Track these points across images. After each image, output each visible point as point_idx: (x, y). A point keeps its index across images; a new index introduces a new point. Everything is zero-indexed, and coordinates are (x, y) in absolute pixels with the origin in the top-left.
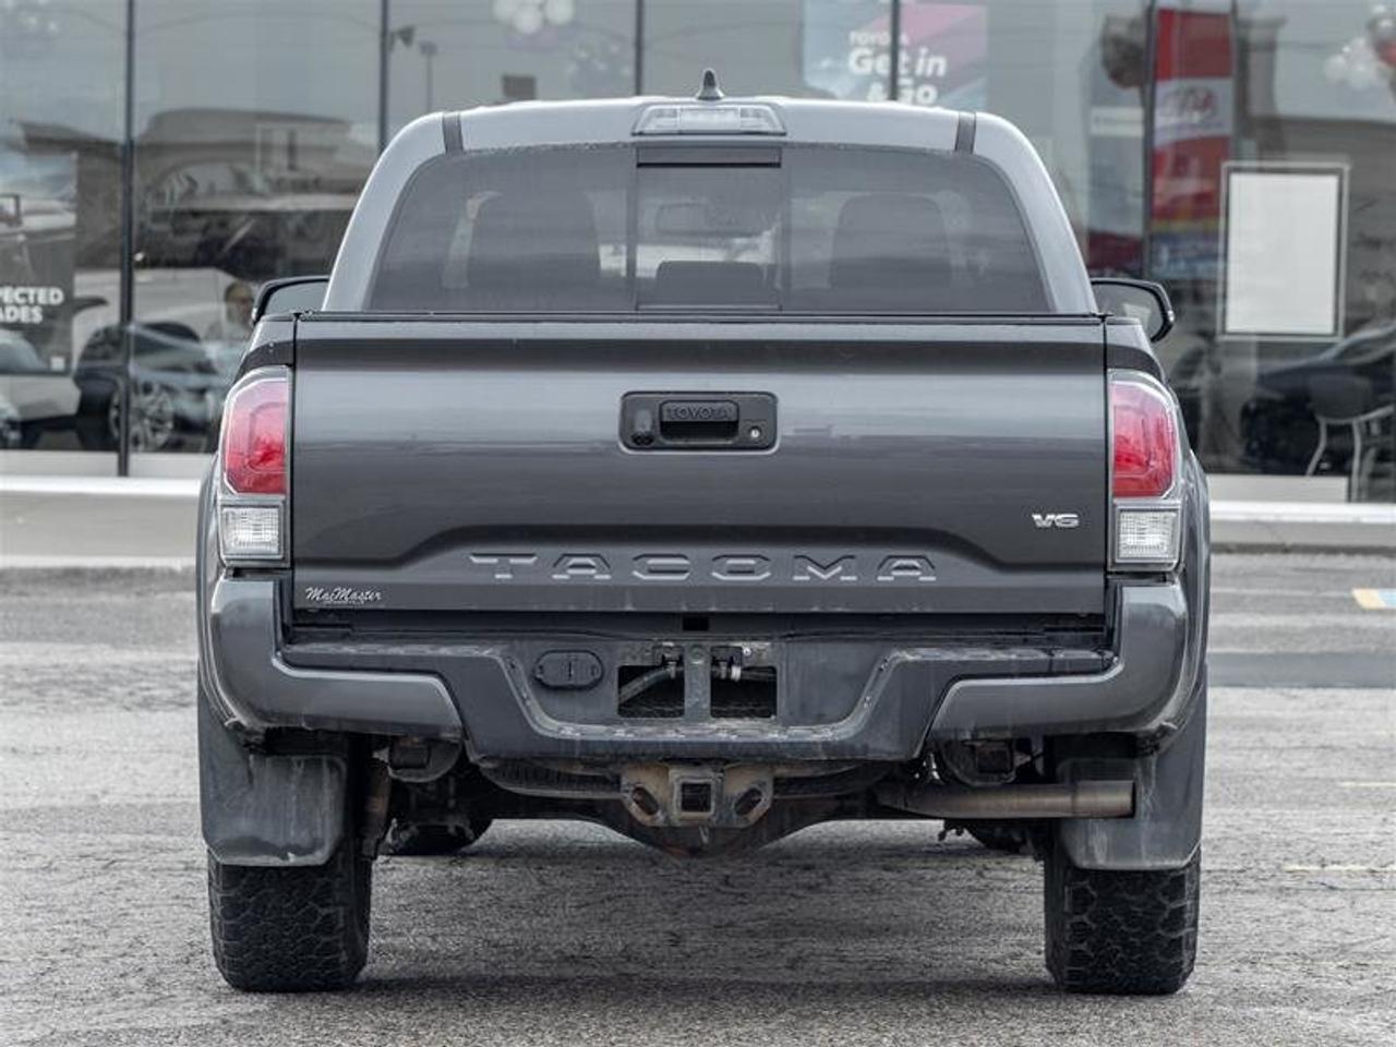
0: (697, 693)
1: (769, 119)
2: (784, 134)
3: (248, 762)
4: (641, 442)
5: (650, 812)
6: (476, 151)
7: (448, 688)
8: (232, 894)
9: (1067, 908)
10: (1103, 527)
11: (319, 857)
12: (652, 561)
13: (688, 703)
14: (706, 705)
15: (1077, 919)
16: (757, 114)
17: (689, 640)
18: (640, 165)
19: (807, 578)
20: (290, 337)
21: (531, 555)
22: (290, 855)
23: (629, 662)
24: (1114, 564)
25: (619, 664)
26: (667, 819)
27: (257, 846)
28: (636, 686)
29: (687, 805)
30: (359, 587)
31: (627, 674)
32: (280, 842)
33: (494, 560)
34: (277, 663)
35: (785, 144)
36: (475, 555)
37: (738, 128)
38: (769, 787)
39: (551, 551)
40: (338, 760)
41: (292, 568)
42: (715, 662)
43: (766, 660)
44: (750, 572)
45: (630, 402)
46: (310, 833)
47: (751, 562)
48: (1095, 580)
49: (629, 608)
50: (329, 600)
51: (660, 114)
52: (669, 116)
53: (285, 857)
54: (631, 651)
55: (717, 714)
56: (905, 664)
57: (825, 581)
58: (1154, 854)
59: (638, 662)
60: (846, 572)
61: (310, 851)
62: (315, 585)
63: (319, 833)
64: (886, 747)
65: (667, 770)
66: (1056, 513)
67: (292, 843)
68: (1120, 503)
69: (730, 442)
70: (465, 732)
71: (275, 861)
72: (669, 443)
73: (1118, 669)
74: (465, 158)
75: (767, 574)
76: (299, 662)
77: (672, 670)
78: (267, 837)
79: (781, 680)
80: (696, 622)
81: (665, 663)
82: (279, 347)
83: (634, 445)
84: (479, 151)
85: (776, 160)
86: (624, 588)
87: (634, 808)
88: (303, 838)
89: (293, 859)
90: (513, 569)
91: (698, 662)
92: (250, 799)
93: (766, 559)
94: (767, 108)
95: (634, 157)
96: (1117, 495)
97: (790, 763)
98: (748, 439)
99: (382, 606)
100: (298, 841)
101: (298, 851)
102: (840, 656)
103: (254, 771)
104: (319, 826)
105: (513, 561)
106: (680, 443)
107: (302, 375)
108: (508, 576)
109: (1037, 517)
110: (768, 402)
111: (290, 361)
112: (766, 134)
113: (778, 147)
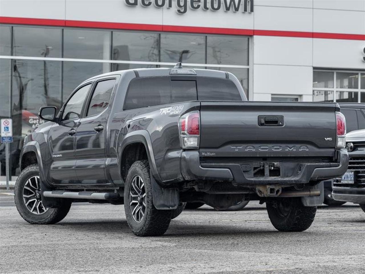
0: (267, 172)
1: (194, 72)
2: (196, 75)
3: (162, 190)
4: (262, 125)
5: (261, 194)
6: (142, 77)
7: (231, 171)
8: (153, 216)
9: (296, 214)
10: (335, 140)
11: (175, 208)
12: (262, 147)
13: (265, 174)
14: (268, 174)
15: (297, 217)
16: (191, 71)
17: (265, 162)
19: (287, 150)
20: (200, 105)
21: (241, 146)
23: (255, 166)
24: (337, 147)
25: (253, 167)
26: (264, 196)
27: (164, 206)
28: (256, 171)
29: (271, 192)
30: (211, 153)
31: (255, 168)
32: (168, 205)
33: (235, 147)
34: (200, 167)
36: (232, 146)
38: (281, 189)
39: (245, 145)
40: (178, 189)
41: (199, 149)
42: (269, 166)
43: (278, 166)
44: (278, 149)
45: (259, 117)
47: (278, 147)
48: (333, 150)
49: (258, 156)
50: (206, 155)
51: (174, 70)
52: (176, 71)
53: (169, 208)
54: (256, 164)
55: (270, 176)
56: (308, 165)
57: (291, 151)
58: (317, 203)
59: (257, 166)
60: (294, 149)
61: (174, 206)
62: (204, 152)
63: (175, 203)
64: (304, 181)
65: (266, 186)
66: (329, 138)
68: (338, 136)
69: (276, 125)
70: (234, 179)
71: (168, 209)
72: (266, 125)
73: (340, 166)
75: (281, 149)
76: (204, 166)
77: (262, 168)
78: (166, 204)
79: (281, 170)
80: (265, 159)
81: (260, 167)
82: (197, 107)
83: (260, 125)
85: (195, 80)
86: (257, 152)
87: (258, 194)
88: (173, 204)
89: (171, 208)
90: (239, 149)
91: (267, 166)
92: (162, 197)
93: (281, 147)
95: (171, 79)
96: (338, 134)
97: (284, 185)
98: (280, 124)
99: (215, 156)
101: (172, 206)
102: (291, 165)
103: (163, 191)
105: (238, 147)
106: (268, 125)
107: (201, 112)
108: (237, 150)
109: (326, 139)
110: (282, 117)
111: (199, 109)
113: (196, 77)
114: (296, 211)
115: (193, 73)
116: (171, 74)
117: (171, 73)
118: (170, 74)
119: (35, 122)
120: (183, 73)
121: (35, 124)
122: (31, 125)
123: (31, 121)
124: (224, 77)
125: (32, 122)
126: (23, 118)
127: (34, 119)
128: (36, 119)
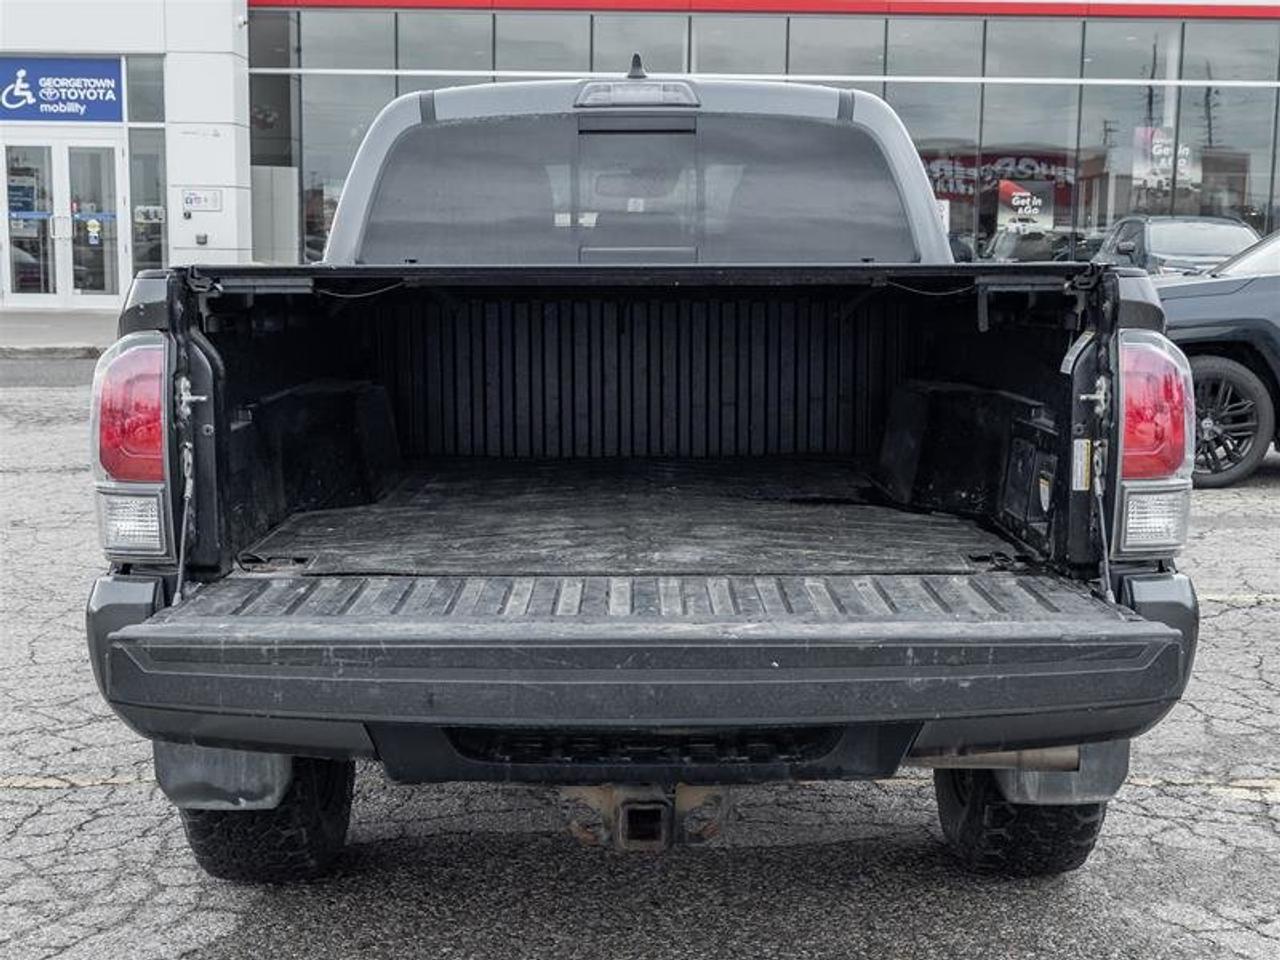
1: (687, 94)
2: (698, 106)
6: (446, 121)
9: (986, 822)
11: (270, 802)
16: (676, 89)
18: (581, 132)
22: (241, 800)
27: (209, 791)
32: (231, 788)
35: (701, 114)
37: (661, 100)
46: (260, 779)
51: (597, 89)
52: (604, 90)
53: (236, 802)
61: (261, 796)
63: (268, 779)
67: (243, 788)
68: (1129, 485)
71: (226, 806)
74: (438, 125)
78: (219, 783)
84: (449, 121)
85: (692, 128)
88: (254, 784)
89: (243, 804)
94: (684, 84)
95: (576, 125)
96: (1127, 476)
100: (249, 787)
101: (249, 796)
104: (269, 772)
112: (685, 105)
113: (694, 116)
114: (987, 807)
115: (685, 101)
116: (582, 106)
117: (578, 103)
118: (575, 106)
119: (1023, 202)
120: (636, 100)
121: (1024, 207)
122: (1015, 209)
123: (1015, 202)
124: (830, 113)
125: (1018, 203)
126: (1001, 196)
127: (1021, 198)
128: (1025, 198)
